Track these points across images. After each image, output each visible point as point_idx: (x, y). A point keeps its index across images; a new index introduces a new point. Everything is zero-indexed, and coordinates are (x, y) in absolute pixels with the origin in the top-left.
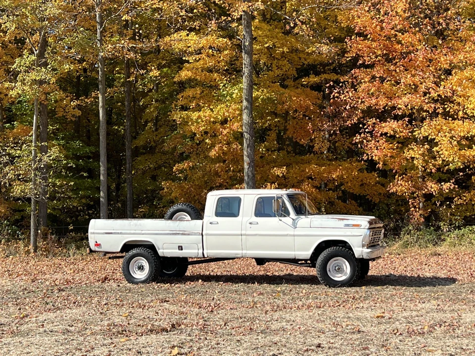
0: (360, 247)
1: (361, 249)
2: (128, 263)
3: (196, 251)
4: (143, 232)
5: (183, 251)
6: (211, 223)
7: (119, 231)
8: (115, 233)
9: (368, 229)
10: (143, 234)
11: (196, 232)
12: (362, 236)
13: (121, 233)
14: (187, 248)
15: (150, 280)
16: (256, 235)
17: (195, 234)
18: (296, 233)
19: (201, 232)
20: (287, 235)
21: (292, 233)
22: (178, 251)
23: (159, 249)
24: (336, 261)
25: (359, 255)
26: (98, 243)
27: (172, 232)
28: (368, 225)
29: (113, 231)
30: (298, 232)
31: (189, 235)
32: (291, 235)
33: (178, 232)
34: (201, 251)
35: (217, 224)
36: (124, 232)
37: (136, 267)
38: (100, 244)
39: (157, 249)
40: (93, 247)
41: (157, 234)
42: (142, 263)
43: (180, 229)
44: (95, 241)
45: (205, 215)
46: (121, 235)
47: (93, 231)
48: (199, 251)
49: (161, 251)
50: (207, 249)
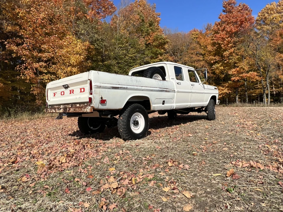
3: (171, 105)
4: (143, 88)
5: (165, 105)
6: (178, 83)
7: (125, 86)
8: (121, 88)
10: (143, 90)
11: (173, 90)
12: (218, 94)
13: (126, 88)
14: (168, 103)
20: (203, 93)
22: (162, 105)
30: (205, 91)
31: (169, 92)
33: (164, 89)
35: (180, 84)
36: (128, 87)
37: (132, 123)
38: (105, 100)
39: (151, 104)
40: (96, 104)
41: (152, 90)
42: (137, 118)
43: (164, 87)
44: (101, 97)
45: (171, 78)
46: (126, 91)
47: (99, 84)
48: (173, 105)
49: (153, 105)
50: (176, 103)
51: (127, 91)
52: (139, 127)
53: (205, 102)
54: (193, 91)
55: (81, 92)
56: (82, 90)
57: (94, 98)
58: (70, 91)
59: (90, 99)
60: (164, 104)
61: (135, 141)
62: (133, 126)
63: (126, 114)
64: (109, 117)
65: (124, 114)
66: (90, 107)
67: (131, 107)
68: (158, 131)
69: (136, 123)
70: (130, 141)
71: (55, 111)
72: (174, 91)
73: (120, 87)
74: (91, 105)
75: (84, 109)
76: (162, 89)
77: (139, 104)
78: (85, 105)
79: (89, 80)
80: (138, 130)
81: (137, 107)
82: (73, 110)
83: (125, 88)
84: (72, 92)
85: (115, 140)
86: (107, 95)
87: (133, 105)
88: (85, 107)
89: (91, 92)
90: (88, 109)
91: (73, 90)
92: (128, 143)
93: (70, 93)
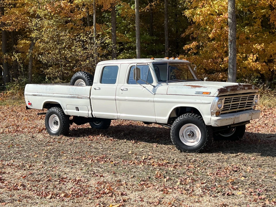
0: (208, 115)
1: (210, 116)
2: (48, 119)
3: (87, 112)
4: (54, 95)
5: (80, 111)
6: (95, 89)
7: (40, 94)
9: (217, 97)
10: (54, 97)
11: (85, 96)
12: (211, 104)
15: (60, 133)
16: (125, 100)
17: (86, 98)
18: (156, 99)
19: (89, 96)
20: (148, 101)
21: (152, 99)
22: (76, 111)
23: (64, 109)
24: (189, 127)
25: (208, 122)
26: (30, 102)
27: (70, 96)
28: (217, 93)
29: (37, 94)
31: (81, 98)
32: (151, 101)
33: (75, 96)
34: (90, 112)
35: (100, 89)
36: (43, 94)
44: (28, 101)
45: (94, 82)
46: (42, 97)
49: (66, 110)
50: (94, 111)
62: (54, 125)
72: (88, 98)
76: (72, 96)
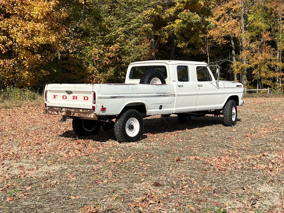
0: (241, 99)
3: (170, 109)
4: (139, 95)
5: (163, 109)
6: (179, 86)
7: (122, 95)
10: (139, 97)
11: (172, 93)
12: (243, 93)
13: (123, 97)
14: (166, 107)
17: (172, 95)
18: (219, 92)
20: (216, 94)
22: (159, 110)
27: (157, 94)
29: (117, 95)
31: (167, 96)
33: (161, 94)
35: (183, 87)
36: (125, 95)
37: (128, 127)
38: (105, 108)
39: (147, 110)
40: (98, 111)
41: (148, 96)
42: (132, 122)
43: (162, 92)
44: (102, 106)
45: (171, 80)
47: (100, 96)
48: (172, 109)
49: (149, 111)
50: (176, 107)
51: (124, 99)
52: (133, 131)
53: (218, 104)
54: (199, 93)
55: (84, 99)
56: (86, 98)
57: (97, 107)
58: (74, 97)
59: (94, 107)
60: (161, 109)
61: (129, 143)
62: (128, 130)
63: (122, 119)
64: (107, 121)
65: (120, 119)
66: (93, 114)
67: (127, 113)
68: (155, 136)
69: (131, 128)
70: (124, 143)
71: (57, 114)
72: (174, 95)
73: (118, 97)
74: (94, 112)
75: (88, 115)
76: (159, 94)
77: (134, 109)
78: (88, 111)
79: (93, 92)
80: (132, 134)
81: (133, 113)
82: (78, 115)
83: (121, 97)
84: (75, 98)
85: (111, 142)
86: (107, 104)
87: (129, 111)
88: (89, 113)
89: (94, 102)
90: (92, 116)
91: (77, 97)
92: (123, 145)
93: (74, 99)
